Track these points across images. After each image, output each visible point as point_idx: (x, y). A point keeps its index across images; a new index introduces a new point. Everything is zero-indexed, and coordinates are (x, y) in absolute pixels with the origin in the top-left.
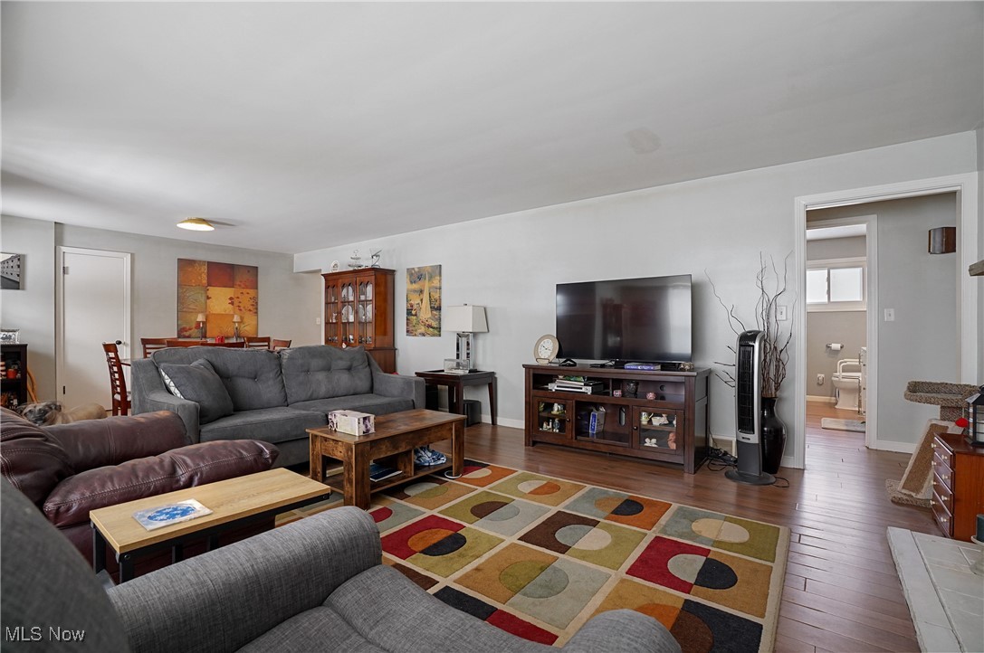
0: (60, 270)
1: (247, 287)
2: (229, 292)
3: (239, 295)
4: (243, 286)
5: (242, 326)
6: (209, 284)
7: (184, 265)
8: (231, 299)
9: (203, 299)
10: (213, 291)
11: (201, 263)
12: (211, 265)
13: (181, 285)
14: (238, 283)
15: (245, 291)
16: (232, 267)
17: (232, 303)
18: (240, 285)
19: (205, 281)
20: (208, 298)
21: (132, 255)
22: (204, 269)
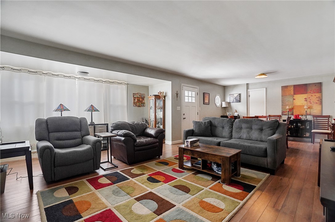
0: (248, 96)
1: (314, 93)
2: (304, 96)
3: (310, 97)
4: (312, 92)
5: (312, 110)
6: (295, 94)
7: (284, 88)
8: (305, 99)
9: (292, 100)
10: (296, 97)
11: (290, 86)
12: (295, 86)
13: (283, 96)
14: (309, 91)
15: (313, 95)
16: (306, 85)
17: (306, 101)
18: (310, 92)
19: (292, 93)
20: (294, 99)
21: (266, 88)
22: (292, 88)
